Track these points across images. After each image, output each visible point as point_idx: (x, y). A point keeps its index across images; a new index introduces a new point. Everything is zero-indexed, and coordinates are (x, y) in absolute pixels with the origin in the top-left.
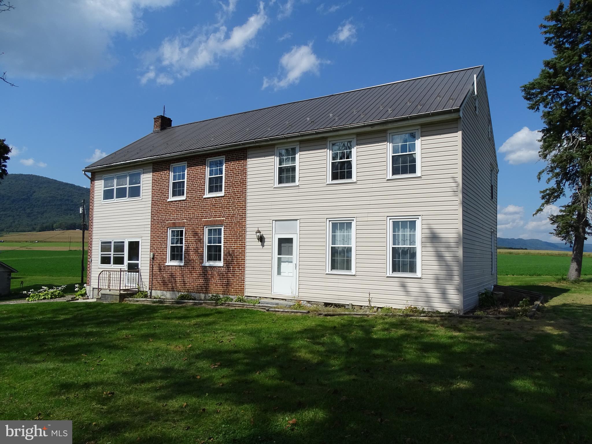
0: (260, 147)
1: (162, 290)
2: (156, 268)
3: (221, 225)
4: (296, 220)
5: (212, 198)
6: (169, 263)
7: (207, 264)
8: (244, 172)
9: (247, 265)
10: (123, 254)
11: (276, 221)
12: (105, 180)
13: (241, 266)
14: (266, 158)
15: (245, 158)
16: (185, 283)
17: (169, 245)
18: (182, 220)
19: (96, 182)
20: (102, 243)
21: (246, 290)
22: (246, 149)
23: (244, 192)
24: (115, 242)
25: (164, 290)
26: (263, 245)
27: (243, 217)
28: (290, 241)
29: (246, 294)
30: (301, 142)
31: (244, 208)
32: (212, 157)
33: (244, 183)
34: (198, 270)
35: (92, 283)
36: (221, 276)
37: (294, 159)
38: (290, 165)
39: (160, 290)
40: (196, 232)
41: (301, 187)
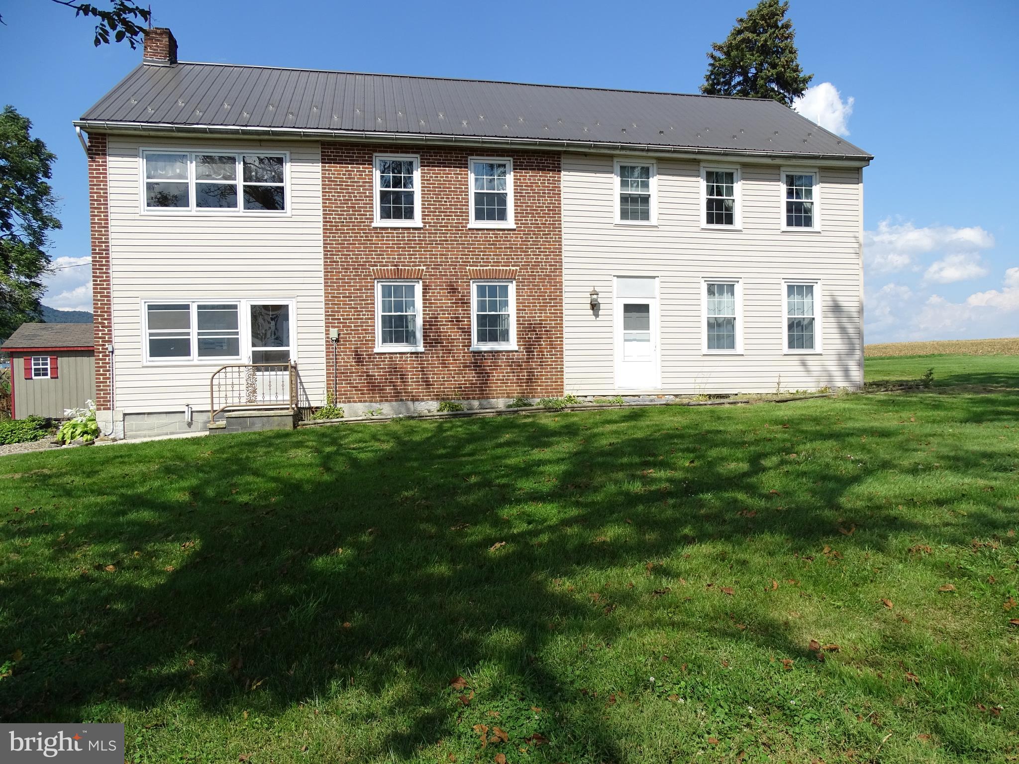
0: (585, 155)
1: (365, 401)
2: (347, 360)
3: (510, 280)
4: (654, 277)
5: (487, 230)
6: (380, 347)
7: (476, 345)
8: (556, 192)
9: (565, 347)
10: (237, 333)
11: (618, 277)
12: (149, 159)
13: (556, 347)
14: (598, 175)
15: (557, 169)
16: (428, 384)
17: (379, 313)
18: (413, 266)
19: (109, 158)
20: (150, 307)
21: (566, 387)
22: (559, 153)
23: (556, 227)
24: (199, 307)
25: (371, 401)
26: (596, 315)
27: (557, 267)
28: (645, 308)
29: (566, 393)
30: (659, 160)
31: (558, 252)
32: (483, 155)
33: (555, 210)
34: (461, 356)
35: (116, 404)
36: (515, 365)
37: (646, 185)
38: (640, 192)
39: (360, 401)
40: (453, 290)
41: (661, 228)
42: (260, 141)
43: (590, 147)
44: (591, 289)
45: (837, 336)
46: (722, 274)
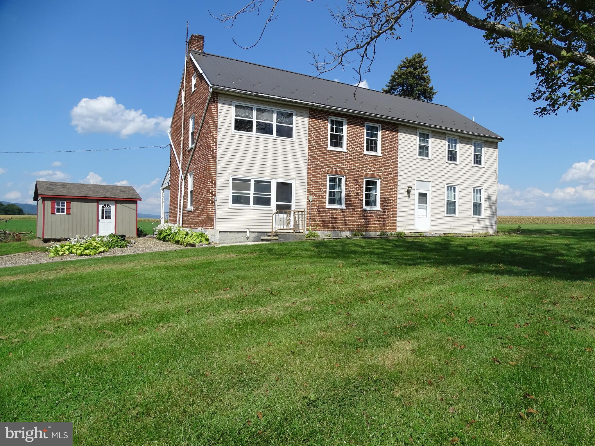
0: (407, 126)
1: (321, 230)
2: (314, 210)
3: (378, 179)
4: (429, 182)
5: (371, 155)
6: (328, 206)
7: (365, 207)
8: (396, 141)
9: (398, 210)
10: (270, 195)
11: (417, 180)
12: (237, 107)
13: (394, 210)
14: (411, 136)
15: (397, 131)
16: (346, 224)
17: (328, 190)
18: (343, 169)
19: (219, 105)
20: (234, 179)
21: (398, 228)
22: (398, 124)
23: (396, 157)
24: (255, 181)
25: (324, 231)
26: (409, 197)
27: (396, 174)
28: (425, 195)
29: (398, 231)
30: (433, 131)
31: (396, 168)
32: (370, 122)
33: (396, 149)
34: (359, 212)
35: (217, 226)
36: (379, 217)
37: (427, 142)
38: (425, 144)
39: (319, 230)
40: (356, 182)
41: (433, 161)
42: (284, 104)
43: (412, 123)
44: (409, 185)
45: (489, 211)
46: (452, 182)
